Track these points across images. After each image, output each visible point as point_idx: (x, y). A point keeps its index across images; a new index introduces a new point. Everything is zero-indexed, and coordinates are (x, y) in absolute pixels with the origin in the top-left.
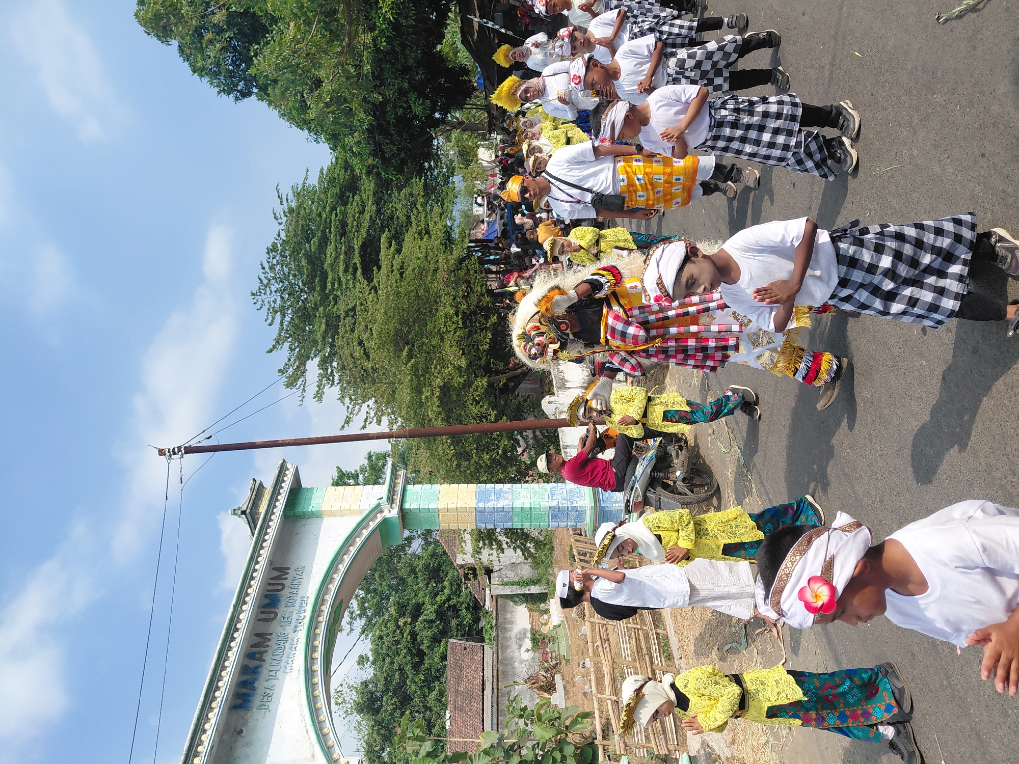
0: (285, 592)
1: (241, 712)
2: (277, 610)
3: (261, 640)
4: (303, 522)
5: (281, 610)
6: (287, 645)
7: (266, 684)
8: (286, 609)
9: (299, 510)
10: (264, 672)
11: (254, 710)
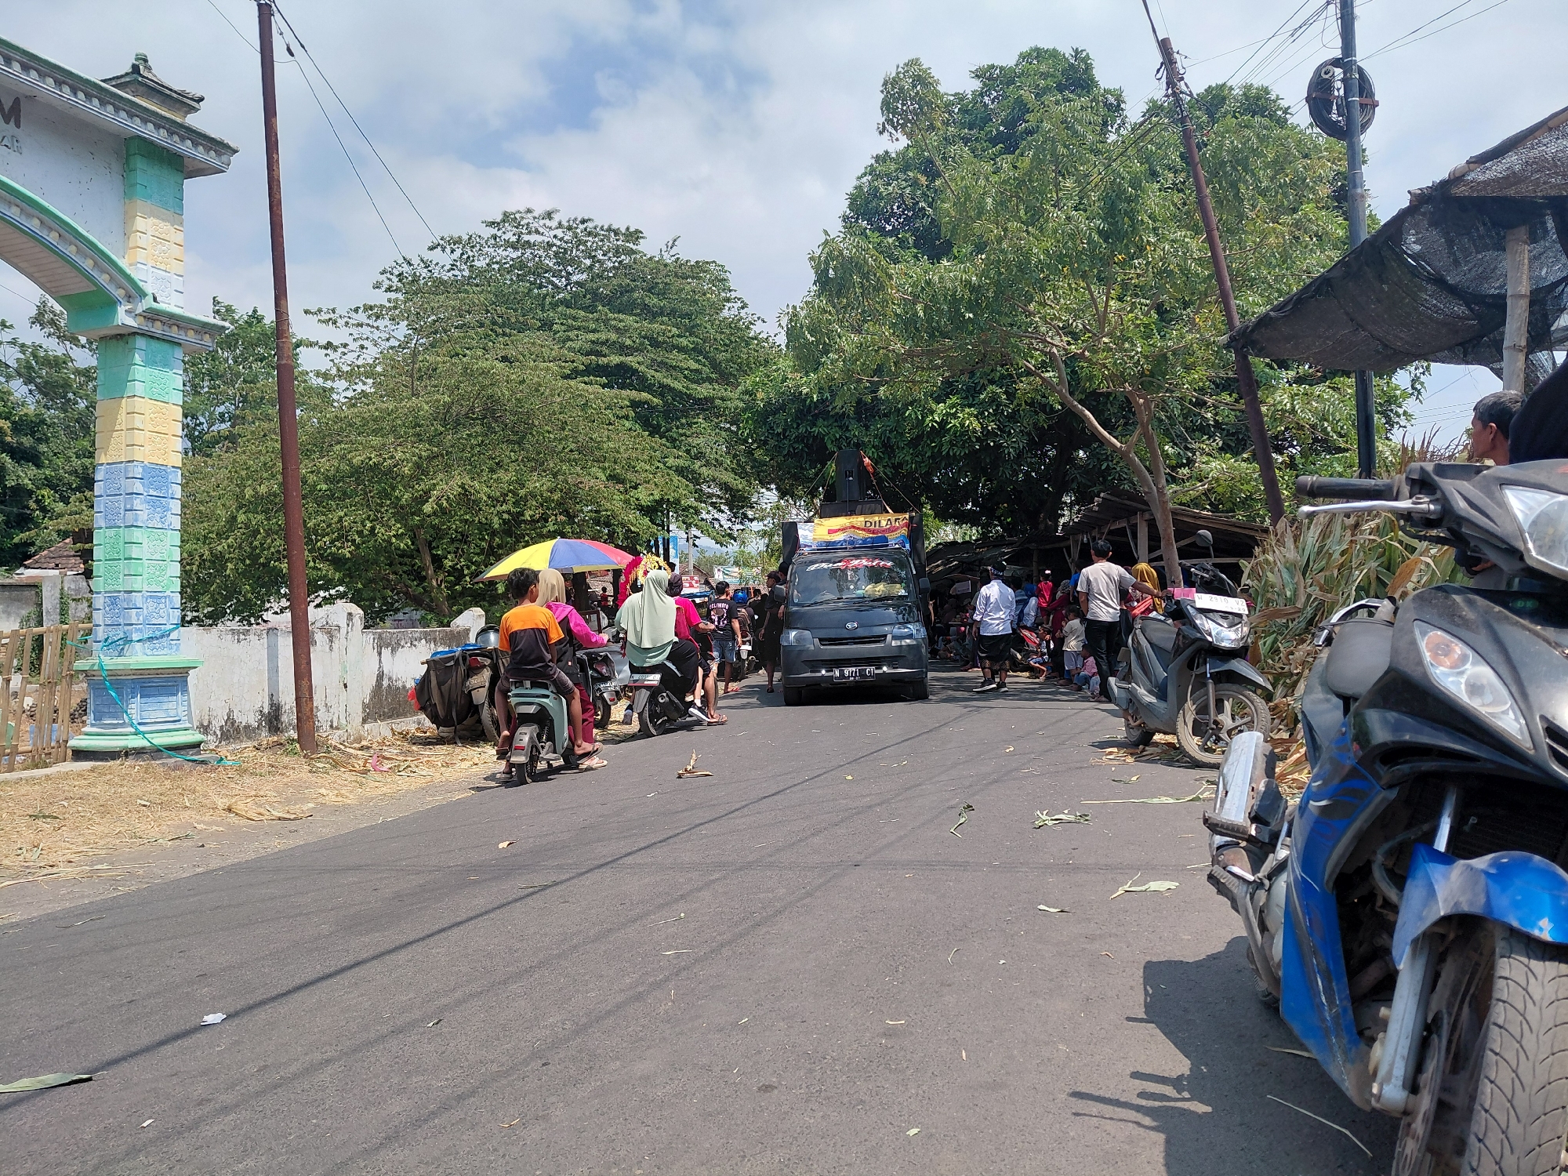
4: (116, 167)
9: (139, 163)
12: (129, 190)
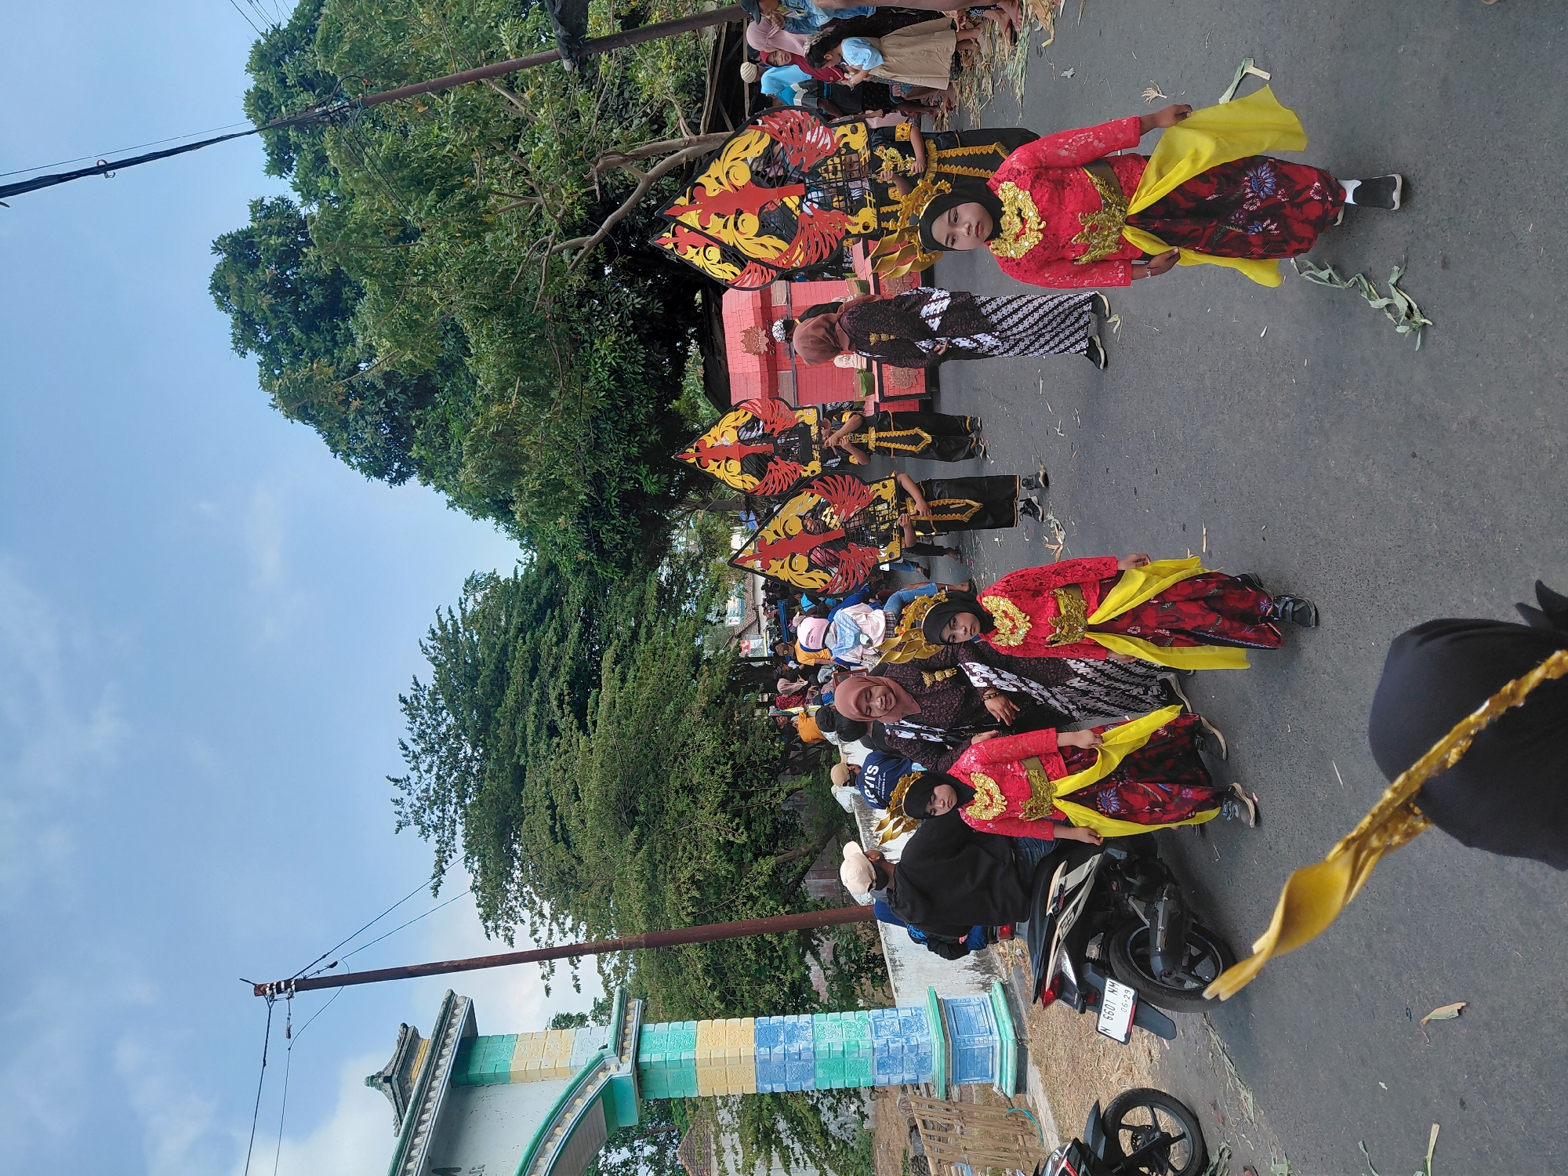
4: (481, 1092)
9: (475, 1071)
12: (502, 1079)
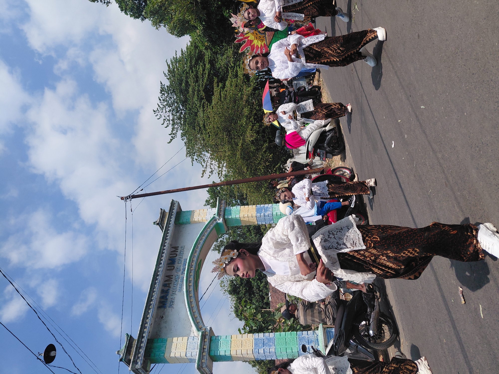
0: (177, 257)
1: (162, 309)
2: (174, 265)
3: (169, 278)
4: (183, 226)
5: (176, 265)
6: (179, 280)
7: (171, 297)
8: (178, 264)
9: (181, 221)
10: (171, 292)
11: (167, 308)
12: (188, 223)
